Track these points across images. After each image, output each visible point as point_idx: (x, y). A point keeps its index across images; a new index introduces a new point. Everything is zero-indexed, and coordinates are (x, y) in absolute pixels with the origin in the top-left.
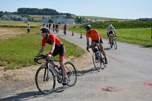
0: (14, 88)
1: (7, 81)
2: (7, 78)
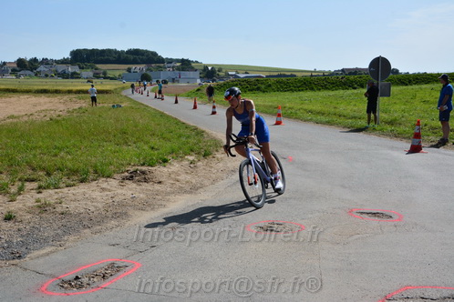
0: (59, 231)
1: (44, 215)
2: (43, 208)
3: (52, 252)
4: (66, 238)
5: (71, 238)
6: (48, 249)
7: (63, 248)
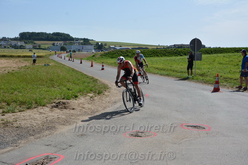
0: (15, 138)
2: (6, 124)
3: (11, 150)
4: (19, 141)
5: (23, 142)
6: (9, 148)
7: (18, 147)
